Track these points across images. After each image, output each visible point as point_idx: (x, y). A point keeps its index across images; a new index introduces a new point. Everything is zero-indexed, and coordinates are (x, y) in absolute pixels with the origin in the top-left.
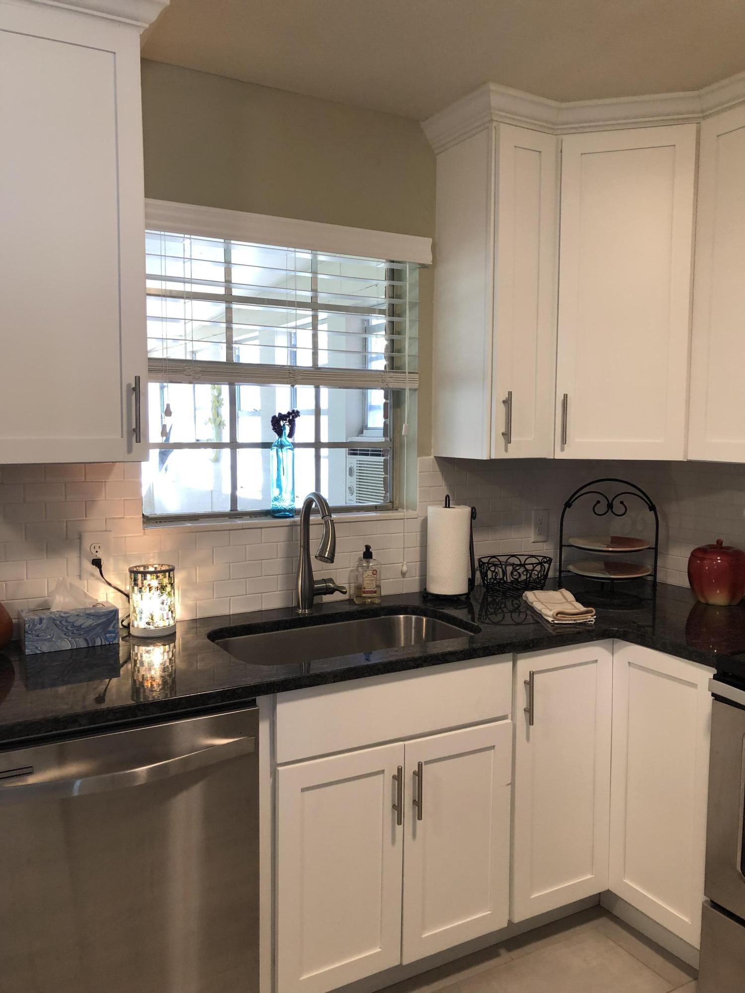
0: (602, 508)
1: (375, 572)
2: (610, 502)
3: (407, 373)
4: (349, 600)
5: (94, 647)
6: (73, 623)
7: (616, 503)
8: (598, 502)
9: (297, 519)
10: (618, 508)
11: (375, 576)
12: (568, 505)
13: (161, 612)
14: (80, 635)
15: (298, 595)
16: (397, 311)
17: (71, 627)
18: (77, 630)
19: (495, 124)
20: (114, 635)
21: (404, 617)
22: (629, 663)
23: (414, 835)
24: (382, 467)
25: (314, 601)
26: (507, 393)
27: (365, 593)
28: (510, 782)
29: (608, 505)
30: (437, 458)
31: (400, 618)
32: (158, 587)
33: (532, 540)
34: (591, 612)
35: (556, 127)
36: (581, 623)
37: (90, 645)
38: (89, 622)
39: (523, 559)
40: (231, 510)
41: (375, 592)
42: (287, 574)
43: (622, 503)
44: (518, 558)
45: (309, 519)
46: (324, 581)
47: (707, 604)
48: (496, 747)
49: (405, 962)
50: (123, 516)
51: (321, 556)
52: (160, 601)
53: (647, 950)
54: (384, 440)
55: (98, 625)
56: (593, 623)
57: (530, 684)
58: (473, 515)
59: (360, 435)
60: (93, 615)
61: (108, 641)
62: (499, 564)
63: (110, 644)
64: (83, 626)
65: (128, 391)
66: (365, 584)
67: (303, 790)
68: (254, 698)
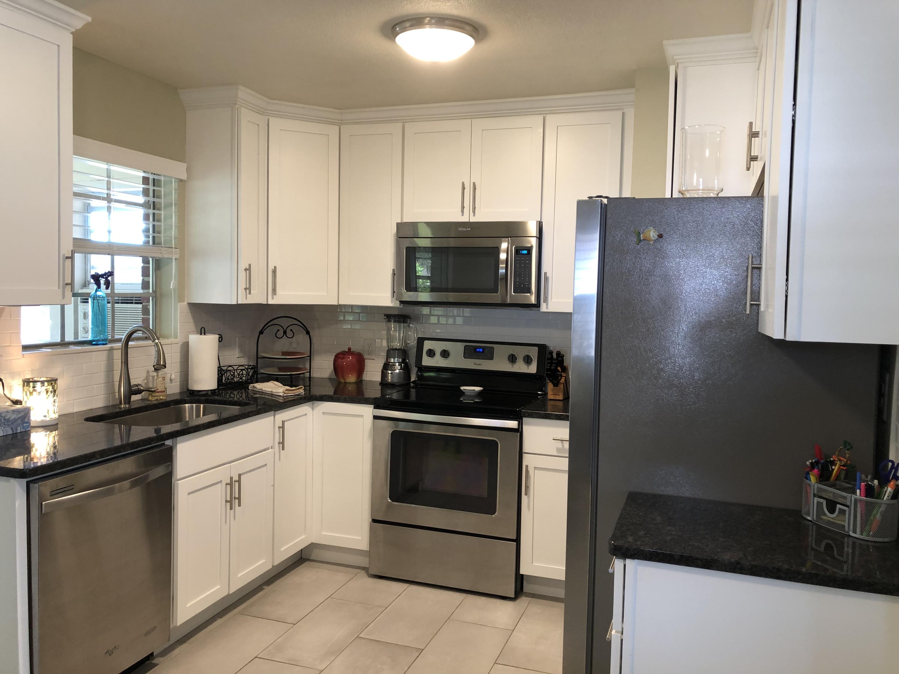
0: (280, 333)
1: (164, 379)
2: (285, 330)
3: (174, 248)
4: (141, 399)
5: (16, 433)
6: (5, 417)
7: (288, 331)
8: (278, 330)
9: (119, 345)
10: (289, 334)
11: (164, 381)
12: (261, 332)
13: (53, 408)
14: (9, 425)
15: (121, 396)
16: (157, 206)
17: (4, 420)
18: (7, 422)
19: (237, 106)
20: (28, 424)
21: (188, 406)
22: (323, 413)
23: (235, 518)
24: (141, 312)
25: (131, 400)
26: (248, 265)
27: (158, 393)
28: (273, 484)
29: (284, 332)
30: (190, 304)
31: (185, 406)
32: (52, 391)
33: (237, 357)
34: (302, 388)
35: (265, 111)
36: (297, 395)
37: (14, 432)
38: (14, 416)
39: (235, 368)
40: (61, 341)
41: (164, 392)
42: (107, 383)
43: (291, 330)
44: (233, 367)
45: (128, 343)
46: (137, 385)
47: (345, 383)
48: (267, 465)
49: (231, 593)
50: (10, 345)
51: (158, 365)
52: (53, 400)
53: (336, 567)
54: (142, 292)
55: (19, 418)
56: (303, 394)
57: (283, 427)
58: (221, 339)
59: (83, 288)
60: (16, 411)
61: (24, 429)
62: (232, 370)
63: (25, 431)
64: (10, 419)
65: (63, 259)
66: (158, 386)
67: (189, 494)
68: (163, 442)
